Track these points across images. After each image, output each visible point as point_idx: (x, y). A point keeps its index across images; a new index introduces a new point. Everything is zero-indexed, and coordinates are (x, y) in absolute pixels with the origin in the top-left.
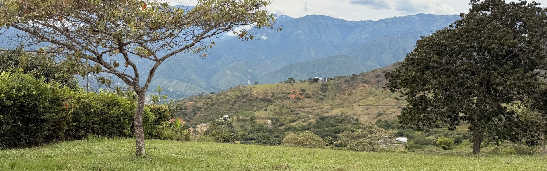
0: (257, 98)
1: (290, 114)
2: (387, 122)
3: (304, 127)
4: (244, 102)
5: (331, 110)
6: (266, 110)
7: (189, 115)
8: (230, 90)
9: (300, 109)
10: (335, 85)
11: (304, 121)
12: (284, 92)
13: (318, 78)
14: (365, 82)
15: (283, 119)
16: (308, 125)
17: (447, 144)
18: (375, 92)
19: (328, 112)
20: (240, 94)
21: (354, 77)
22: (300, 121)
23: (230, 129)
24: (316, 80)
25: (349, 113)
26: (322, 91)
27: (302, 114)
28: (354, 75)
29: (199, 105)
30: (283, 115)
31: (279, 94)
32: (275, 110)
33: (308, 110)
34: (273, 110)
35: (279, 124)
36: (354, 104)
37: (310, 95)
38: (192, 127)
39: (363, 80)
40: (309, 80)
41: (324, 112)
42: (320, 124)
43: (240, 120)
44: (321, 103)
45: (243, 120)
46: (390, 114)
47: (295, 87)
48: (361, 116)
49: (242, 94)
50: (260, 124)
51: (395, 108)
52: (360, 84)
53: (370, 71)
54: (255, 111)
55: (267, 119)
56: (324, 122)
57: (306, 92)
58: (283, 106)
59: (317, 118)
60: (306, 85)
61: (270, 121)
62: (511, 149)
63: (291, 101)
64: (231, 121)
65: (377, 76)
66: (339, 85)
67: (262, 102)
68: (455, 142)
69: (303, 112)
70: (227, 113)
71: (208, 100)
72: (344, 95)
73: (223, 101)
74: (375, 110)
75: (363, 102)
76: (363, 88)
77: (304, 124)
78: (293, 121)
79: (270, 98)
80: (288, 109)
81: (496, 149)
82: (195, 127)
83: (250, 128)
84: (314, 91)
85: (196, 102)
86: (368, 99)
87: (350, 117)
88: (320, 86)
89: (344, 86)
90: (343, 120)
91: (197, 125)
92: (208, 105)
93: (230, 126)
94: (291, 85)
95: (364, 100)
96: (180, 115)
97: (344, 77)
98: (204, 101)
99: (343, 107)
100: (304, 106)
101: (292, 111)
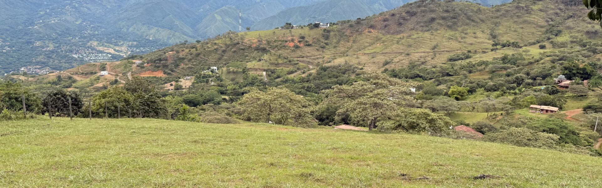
0: (250, 47)
1: (288, 64)
2: (394, 71)
3: (303, 78)
4: (234, 52)
5: (333, 59)
6: (260, 60)
7: (170, 67)
8: (218, 38)
9: (299, 59)
10: (339, 31)
11: (304, 73)
12: (280, 39)
13: (319, 24)
14: (372, 27)
15: (280, 71)
16: (307, 76)
17: (461, 94)
18: (381, 38)
19: (330, 62)
20: (230, 43)
21: (359, 22)
22: (299, 72)
23: (219, 82)
24: (317, 26)
25: (353, 62)
26: (323, 38)
27: (301, 64)
28: (360, 19)
29: (181, 55)
30: (280, 65)
31: (274, 41)
32: (270, 60)
33: (308, 60)
34: (268, 60)
35: (275, 76)
36: (359, 52)
37: (311, 43)
38: (174, 80)
39: (369, 25)
40: (309, 25)
41: (326, 61)
42: (321, 75)
43: (230, 72)
44: (323, 52)
45: (234, 72)
46: (398, 62)
47: (293, 34)
48: (366, 65)
49: (232, 42)
50: (253, 77)
51: (403, 55)
52: (365, 29)
53: (377, 14)
54: (247, 62)
55: (261, 71)
56: (326, 73)
57: (306, 39)
58: (280, 55)
59: (318, 69)
60: (306, 31)
61: (264, 73)
62: (532, 98)
63: (289, 50)
64: (220, 73)
65: (385, 20)
66: (343, 31)
67: (256, 52)
68: (469, 91)
69: (303, 62)
70: (215, 64)
71: (192, 50)
72: (348, 42)
73: (210, 51)
74: (381, 59)
75: (369, 50)
76: (369, 34)
77: (303, 75)
78: (292, 72)
79: (265, 46)
80: (285, 58)
81: (515, 98)
82: (177, 81)
83: (242, 81)
84: (315, 38)
85: (178, 52)
86: (374, 46)
87: (354, 66)
88: (321, 32)
89: (348, 33)
90: (346, 70)
91: (180, 78)
92: (193, 55)
93: (219, 79)
94: (288, 31)
95: (370, 48)
96: (159, 67)
97: (349, 21)
98: (188, 50)
99: (347, 56)
100: (303, 55)
101: (290, 61)
